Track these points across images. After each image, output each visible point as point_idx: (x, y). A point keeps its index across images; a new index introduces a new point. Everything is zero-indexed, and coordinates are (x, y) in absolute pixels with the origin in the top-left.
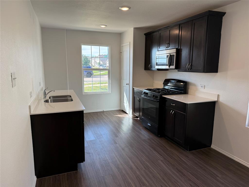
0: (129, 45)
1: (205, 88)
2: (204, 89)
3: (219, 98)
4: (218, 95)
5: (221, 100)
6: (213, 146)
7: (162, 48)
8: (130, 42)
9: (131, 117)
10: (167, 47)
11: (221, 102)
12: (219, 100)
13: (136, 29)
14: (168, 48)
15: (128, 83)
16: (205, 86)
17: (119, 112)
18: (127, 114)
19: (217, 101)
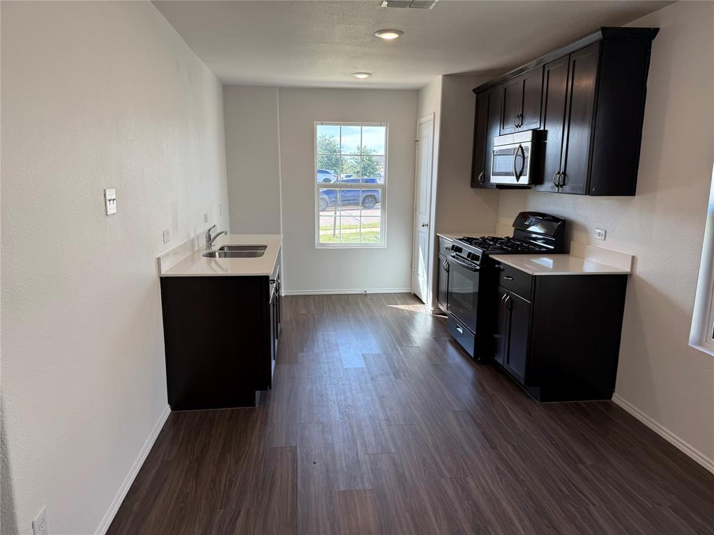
0: (432, 122)
1: (607, 238)
2: (605, 239)
3: (634, 266)
4: (633, 258)
5: (641, 270)
6: (617, 398)
7: (509, 128)
8: (435, 113)
9: (429, 311)
10: (517, 127)
11: (639, 278)
12: (634, 271)
13: (447, 78)
14: (520, 129)
15: (426, 222)
16: (606, 232)
17: (405, 299)
18: (422, 303)
19: (631, 275)
